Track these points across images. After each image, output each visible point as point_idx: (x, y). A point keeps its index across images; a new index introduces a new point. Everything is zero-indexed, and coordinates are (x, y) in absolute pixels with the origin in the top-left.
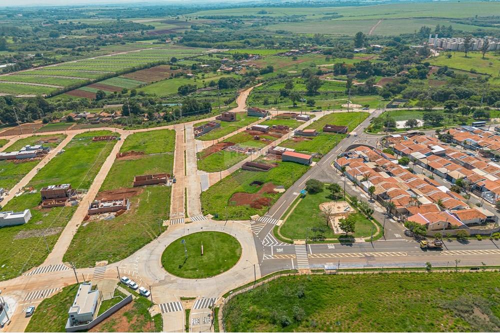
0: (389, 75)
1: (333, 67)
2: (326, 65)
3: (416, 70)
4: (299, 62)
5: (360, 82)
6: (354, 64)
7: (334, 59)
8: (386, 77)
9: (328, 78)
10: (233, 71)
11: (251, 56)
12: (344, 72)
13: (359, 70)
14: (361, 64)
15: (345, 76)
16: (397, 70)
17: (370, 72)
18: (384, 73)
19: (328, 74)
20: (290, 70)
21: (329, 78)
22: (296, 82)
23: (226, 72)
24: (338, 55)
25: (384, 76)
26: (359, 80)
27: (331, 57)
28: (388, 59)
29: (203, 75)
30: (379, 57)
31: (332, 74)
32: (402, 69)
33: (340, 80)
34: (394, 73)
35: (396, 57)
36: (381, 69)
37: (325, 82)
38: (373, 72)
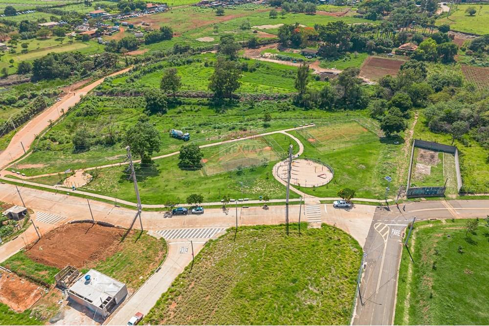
0: (380, 51)
1: (277, 32)
2: (268, 27)
3: (433, 44)
4: (225, 19)
5: (324, 67)
6: (316, 27)
7: (283, 14)
8: (375, 56)
9: (266, 54)
10: (97, 35)
11: (150, 5)
12: (296, 43)
13: (324, 40)
14: (328, 29)
15: (299, 51)
16: (394, 41)
17: (344, 43)
18: (370, 46)
19: (268, 47)
20: (202, 36)
21: (268, 56)
22: (203, 64)
23: (80, 39)
24: (291, 7)
25: (370, 53)
26: (323, 62)
27: (279, 11)
28: (373, 17)
29: (25, 46)
30: (357, 12)
31: (276, 45)
32: (403, 39)
33: (288, 60)
34: (389, 46)
35: (385, 12)
36: (366, 40)
37: (259, 65)
38: (351, 44)
